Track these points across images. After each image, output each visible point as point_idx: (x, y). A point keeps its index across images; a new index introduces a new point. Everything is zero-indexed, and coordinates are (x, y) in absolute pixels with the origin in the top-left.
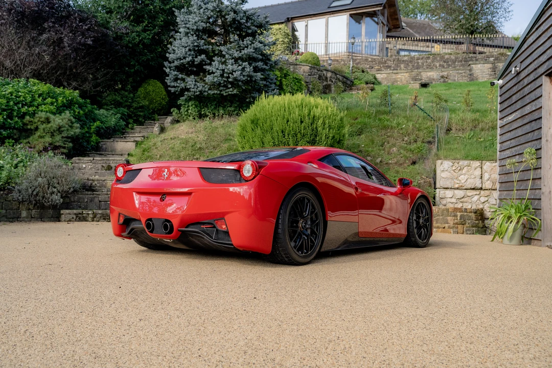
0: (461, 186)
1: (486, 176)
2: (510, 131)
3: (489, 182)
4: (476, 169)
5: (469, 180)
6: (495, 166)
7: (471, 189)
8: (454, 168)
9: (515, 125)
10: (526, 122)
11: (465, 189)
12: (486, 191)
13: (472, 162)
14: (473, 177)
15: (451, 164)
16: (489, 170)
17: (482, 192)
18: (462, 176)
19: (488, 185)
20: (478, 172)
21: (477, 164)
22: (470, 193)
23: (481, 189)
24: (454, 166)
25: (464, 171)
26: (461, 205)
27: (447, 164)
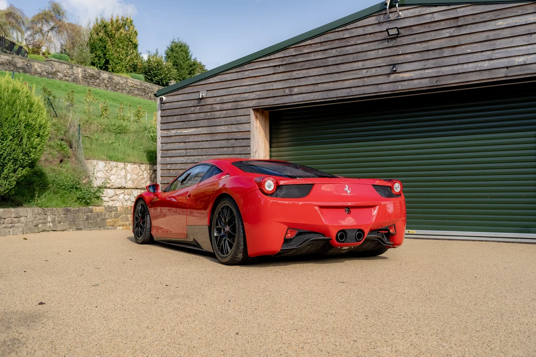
0: (112, 186)
1: (129, 176)
2: (185, 142)
3: (130, 182)
4: (121, 170)
5: (117, 180)
6: (134, 168)
7: (119, 188)
8: (106, 169)
9: (196, 138)
10: (219, 139)
11: (115, 188)
12: (128, 190)
13: (119, 163)
14: (120, 177)
15: (104, 164)
16: (130, 171)
17: (126, 191)
18: (113, 176)
19: (129, 184)
20: (123, 173)
21: (121, 165)
22: (118, 192)
23: (125, 188)
24: (106, 167)
25: (113, 172)
26: (112, 203)
27: (101, 164)
